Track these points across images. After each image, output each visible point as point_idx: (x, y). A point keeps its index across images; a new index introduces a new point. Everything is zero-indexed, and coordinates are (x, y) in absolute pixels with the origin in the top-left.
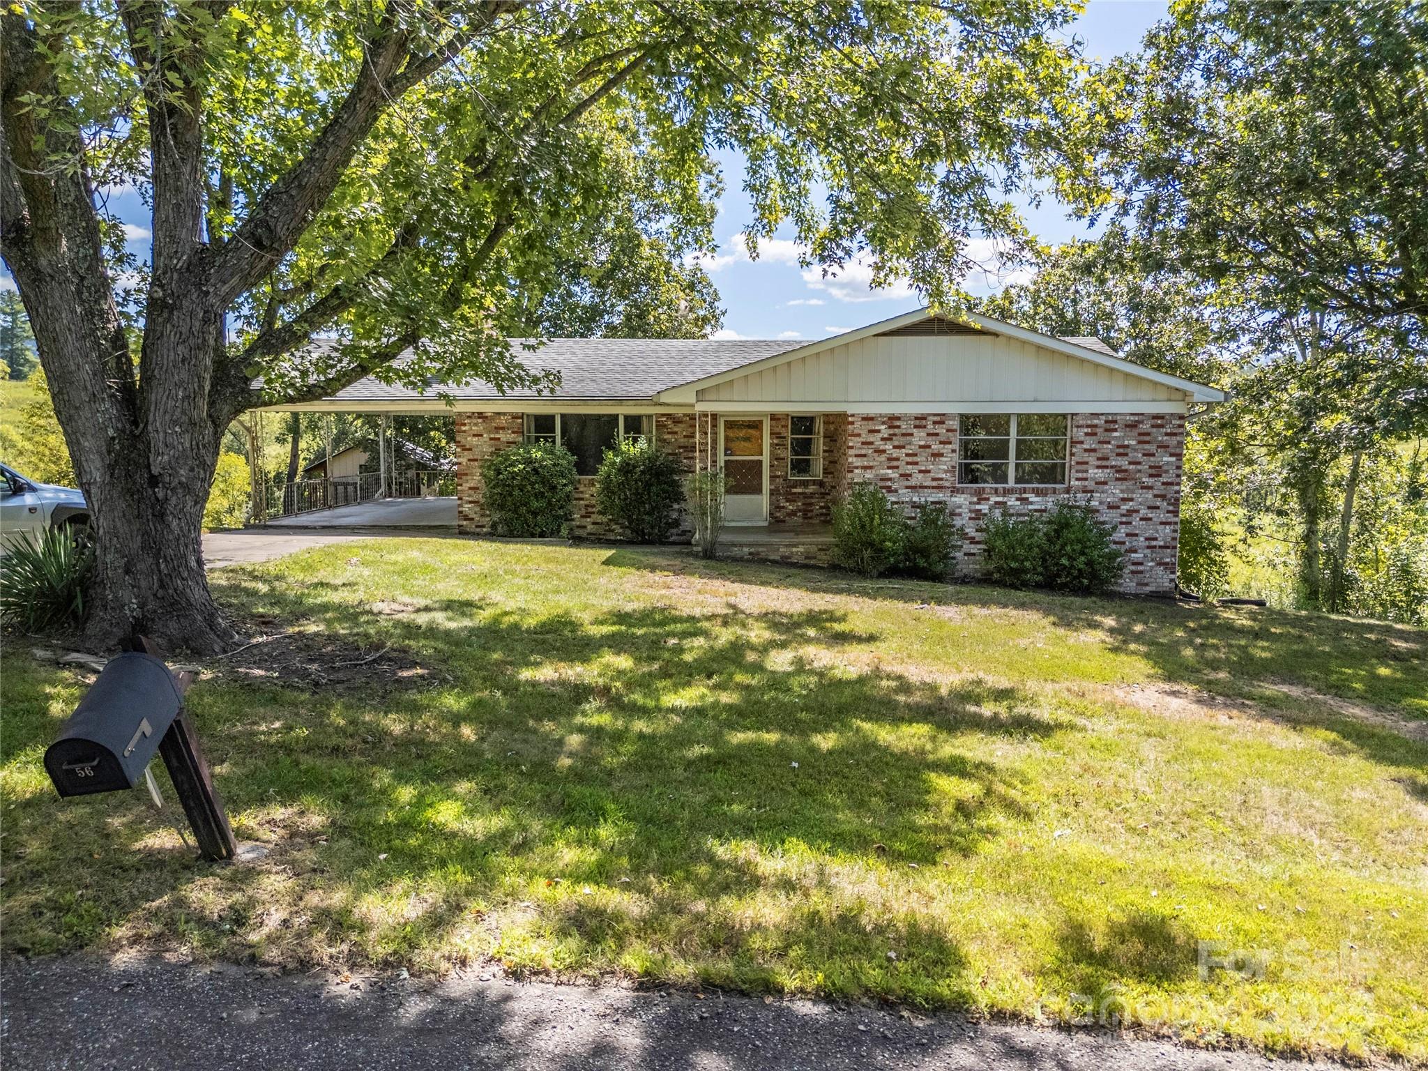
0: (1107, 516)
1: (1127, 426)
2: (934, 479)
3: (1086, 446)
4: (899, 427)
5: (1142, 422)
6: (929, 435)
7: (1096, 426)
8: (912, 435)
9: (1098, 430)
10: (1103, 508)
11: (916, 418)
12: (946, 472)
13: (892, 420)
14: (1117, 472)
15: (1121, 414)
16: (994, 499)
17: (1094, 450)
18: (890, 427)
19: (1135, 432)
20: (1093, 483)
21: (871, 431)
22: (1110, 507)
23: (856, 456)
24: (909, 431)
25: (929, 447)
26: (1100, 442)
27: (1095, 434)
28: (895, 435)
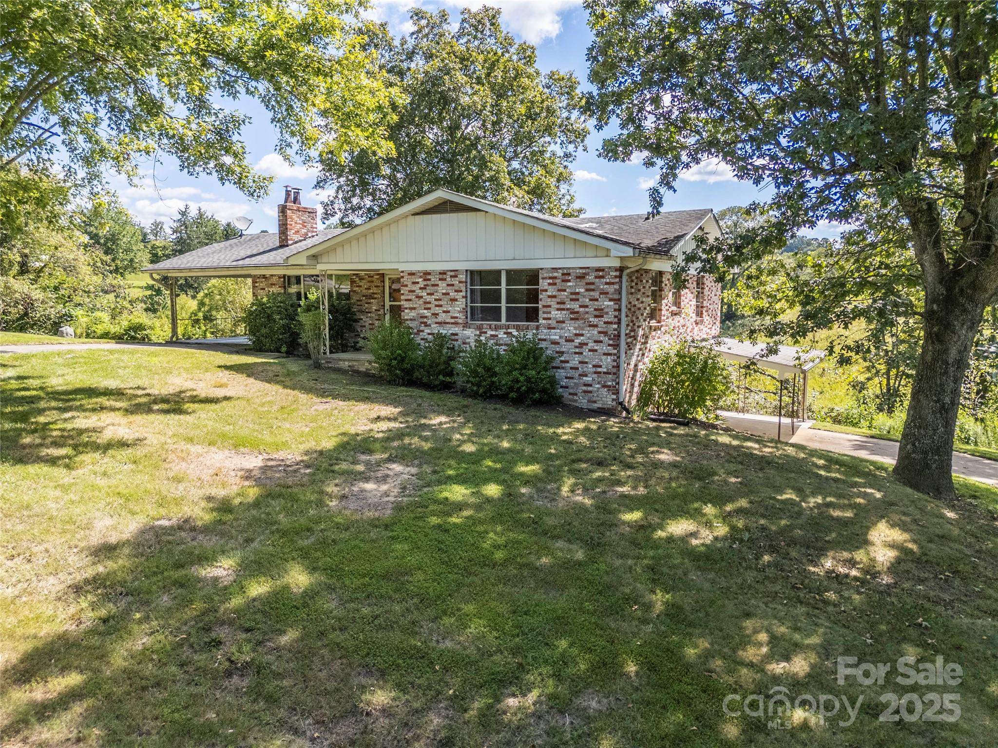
0: (566, 347)
1: (577, 277)
2: (452, 318)
3: (549, 293)
4: (429, 280)
5: (588, 274)
6: (448, 285)
7: (555, 278)
8: (437, 285)
9: (557, 281)
10: (562, 341)
11: (440, 273)
12: (459, 312)
13: (426, 274)
14: (572, 313)
15: (573, 268)
16: (490, 333)
17: (555, 297)
18: (425, 280)
19: (584, 281)
20: (554, 322)
21: (414, 283)
22: (567, 341)
23: (406, 300)
24: (436, 283)
25: (448, 294)
26: (559, 290)
27: (555, 284)
28: (427, 285)
